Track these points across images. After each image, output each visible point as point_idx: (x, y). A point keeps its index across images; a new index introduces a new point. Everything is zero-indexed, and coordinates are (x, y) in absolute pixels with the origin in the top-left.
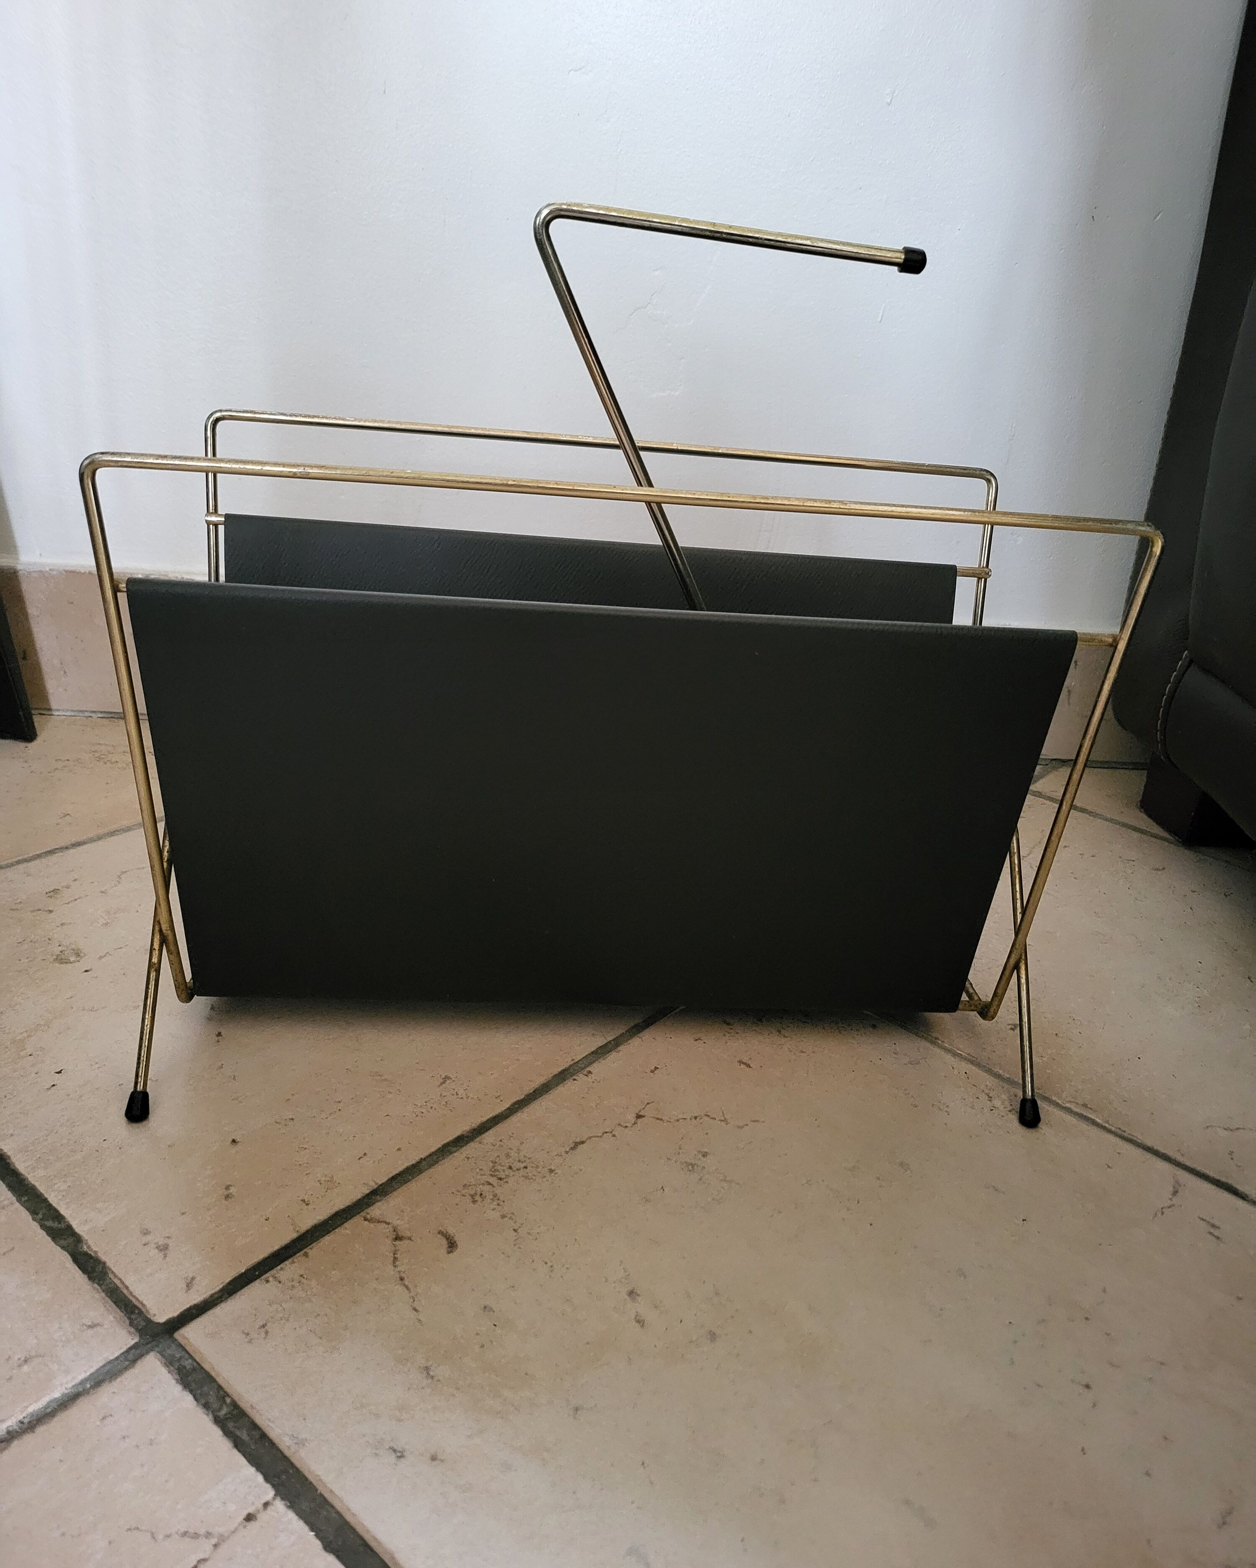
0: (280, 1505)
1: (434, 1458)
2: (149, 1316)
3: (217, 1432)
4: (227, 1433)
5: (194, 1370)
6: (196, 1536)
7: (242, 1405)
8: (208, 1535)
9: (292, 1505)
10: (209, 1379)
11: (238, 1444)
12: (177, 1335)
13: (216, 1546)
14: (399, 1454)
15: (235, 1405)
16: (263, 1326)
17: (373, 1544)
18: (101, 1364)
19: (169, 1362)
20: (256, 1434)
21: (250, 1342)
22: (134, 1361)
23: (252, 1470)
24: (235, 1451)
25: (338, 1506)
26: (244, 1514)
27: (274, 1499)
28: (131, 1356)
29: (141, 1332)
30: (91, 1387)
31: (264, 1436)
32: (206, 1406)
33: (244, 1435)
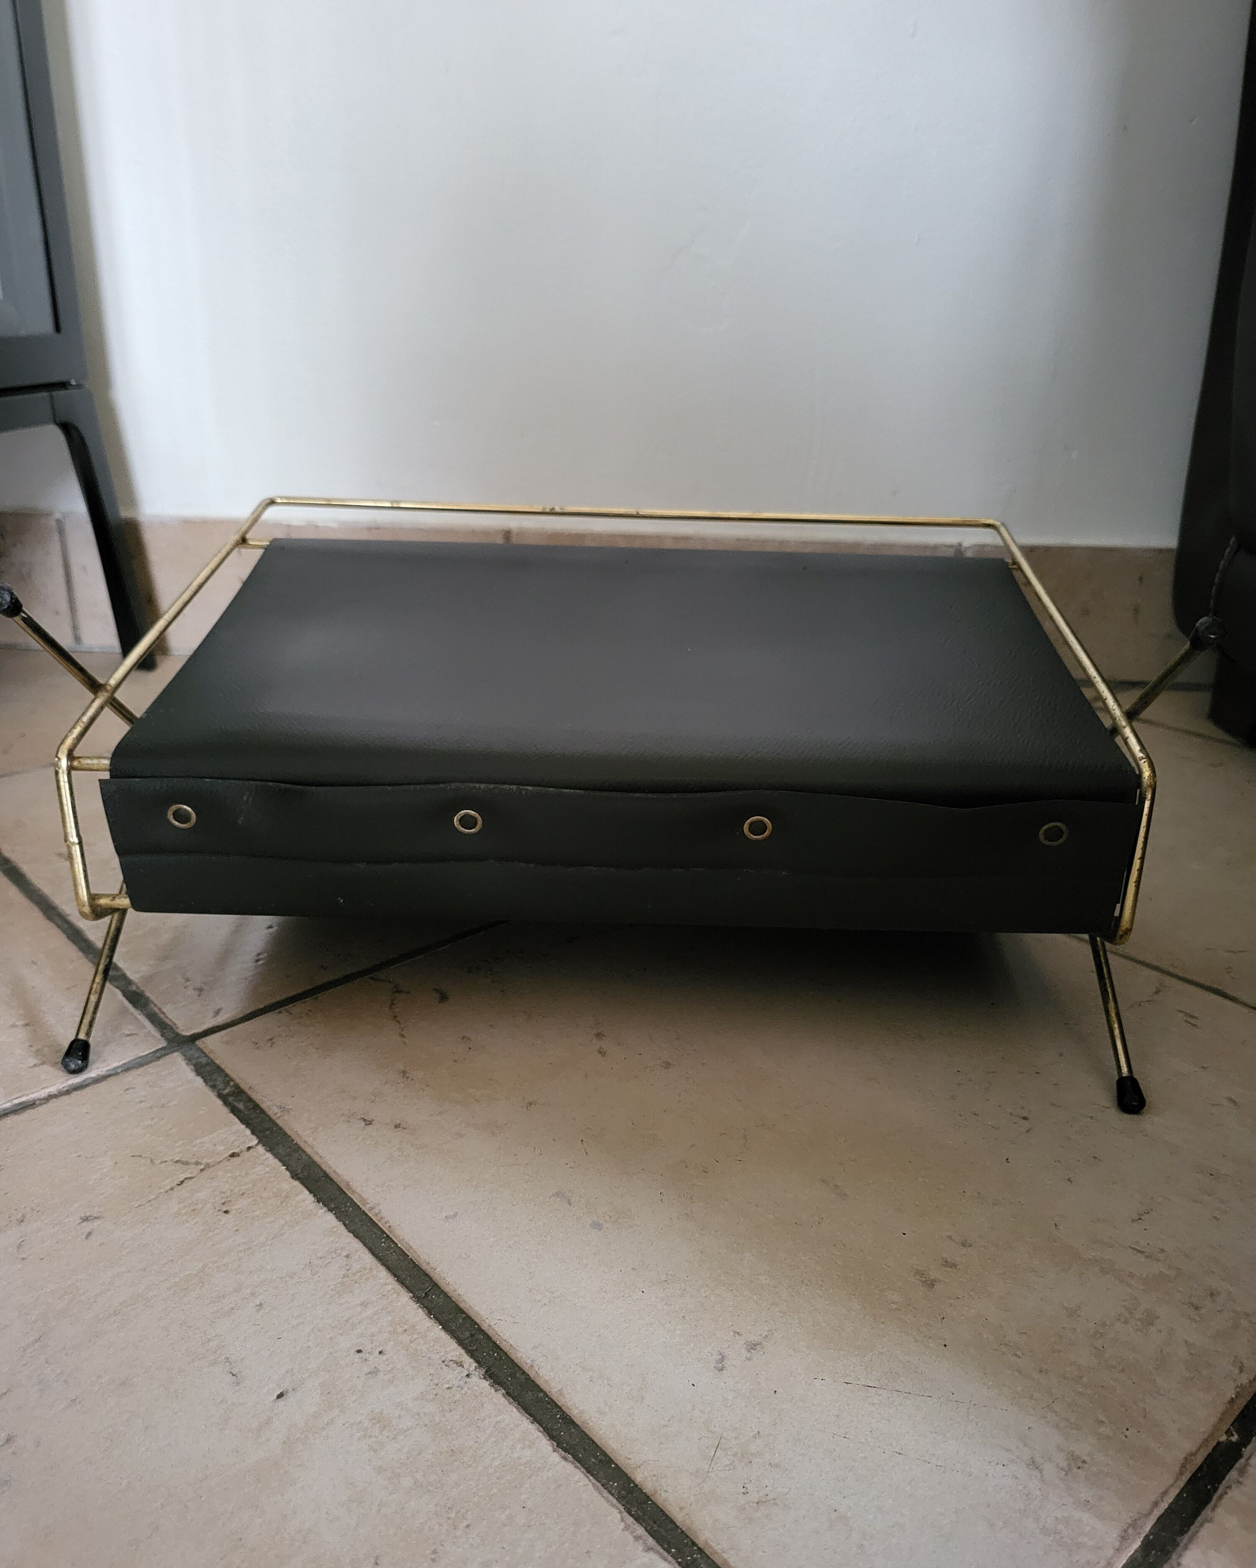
0: (261, 1149)
1: (397, 1126)
2: (178, 1031)
3: (219, 1102)
4: (226, 1103)
5: (208, 1064)
6: (187, 1163)
7: (243, 1086)
8: (197, 1163)
9: (271, 1150)
10: (219, 1069)
11: (234, 1111)
12: (197, 1042)
13: (202, 1170)
14: (368, 1123)
15: (237, 1086)
16: (271, 1039)
17: (332, 1175)
18: (133, 1058)
19: (189, 1060)
20: (251, 1105)
21: (258, 1048)
22: (158, 1058)
23: (243, 1127)
24: (231, 1115)
25: (309, 1151)
26: (231, 1152)
27: (257, 1145)
28: (158, 1055)
29: (169, 1041)
30: (122, 1071)
31: (256, 1106)
32: (213, 1087)
33: (241, 1106)
